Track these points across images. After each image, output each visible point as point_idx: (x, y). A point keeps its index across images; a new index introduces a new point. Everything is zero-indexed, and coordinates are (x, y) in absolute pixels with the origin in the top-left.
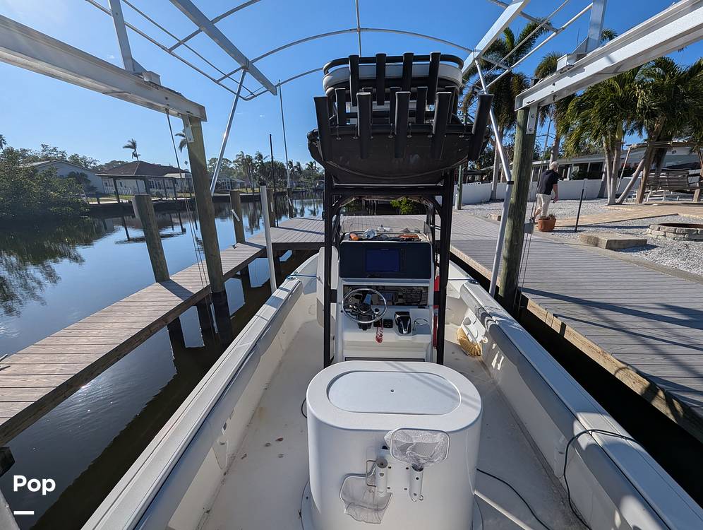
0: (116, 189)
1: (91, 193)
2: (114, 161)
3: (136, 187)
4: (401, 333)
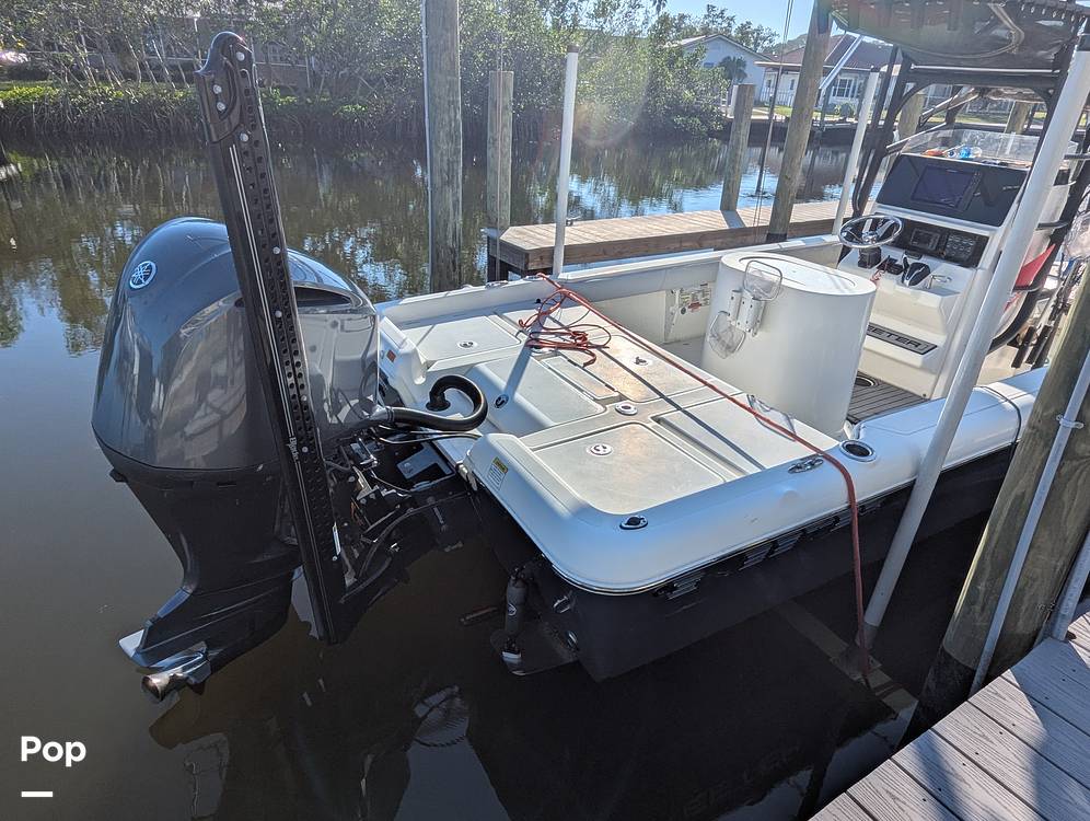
4: (903, 281)
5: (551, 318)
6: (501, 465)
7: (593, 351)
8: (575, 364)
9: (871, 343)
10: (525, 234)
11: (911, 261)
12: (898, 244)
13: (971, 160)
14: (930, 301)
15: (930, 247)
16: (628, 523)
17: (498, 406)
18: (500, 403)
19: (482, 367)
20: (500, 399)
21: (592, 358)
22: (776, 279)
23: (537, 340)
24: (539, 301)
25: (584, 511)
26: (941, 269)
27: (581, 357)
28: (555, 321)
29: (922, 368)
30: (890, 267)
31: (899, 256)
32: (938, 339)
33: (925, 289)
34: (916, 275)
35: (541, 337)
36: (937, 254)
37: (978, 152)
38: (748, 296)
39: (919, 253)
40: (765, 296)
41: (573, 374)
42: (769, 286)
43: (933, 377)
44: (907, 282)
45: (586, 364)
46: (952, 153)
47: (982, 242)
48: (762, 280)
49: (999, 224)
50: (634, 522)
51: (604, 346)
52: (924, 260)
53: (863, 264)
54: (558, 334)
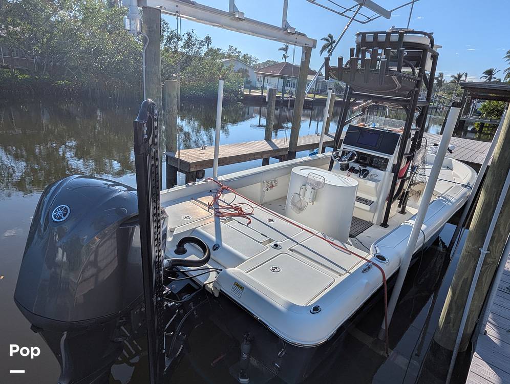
0: (263, 84)
1: (247, 85)
2: (269, 61)
3: (277, 84)
4: (360, 176)
5: (220, 200)
6: (239, 286)
7: (248, 216)
8: (243, 224)
9: (357, 204)
10: (185, 154)
11: (362, 168)
12: (356, 161)
13: (377, 128)
14: (371, 184)
15: (367, 162)
16: (314, 310)
17: (214, 250)
18: (216, 248)
19: (199, 229)
20: (214, 246)
21: (249, 221)
22: (322, 181)
23: (220, 212)
24: (211, 191)
25: (292, 307)
26: (373, 171)
27: (244, 220)
28: (223, 201)
29: (370, 211)
30: (353, 170)
31: (357, 166)
32: (374, 199)
33: (369, 179)
34: (364, 174)
35: (220, 210)
36: (371, 165)
37: (378, 125)
38: (309, 187)
39: (365, 165)
40: (317, 187)
41: (244, 229)
42: (319, 183)
43: (373, 214)
44: (362, 177)
45: (248, 224)
46: (369, 125)
47: (387, 161)
48: (315, 180)
49: (392, 154)
50: (316, 309)
51: (251, 214)
52: (368, 168)
53: (342, 169)
54: (228, 209)
